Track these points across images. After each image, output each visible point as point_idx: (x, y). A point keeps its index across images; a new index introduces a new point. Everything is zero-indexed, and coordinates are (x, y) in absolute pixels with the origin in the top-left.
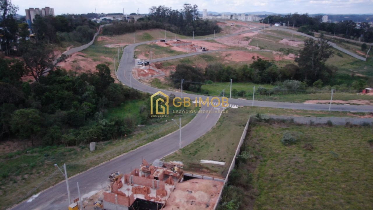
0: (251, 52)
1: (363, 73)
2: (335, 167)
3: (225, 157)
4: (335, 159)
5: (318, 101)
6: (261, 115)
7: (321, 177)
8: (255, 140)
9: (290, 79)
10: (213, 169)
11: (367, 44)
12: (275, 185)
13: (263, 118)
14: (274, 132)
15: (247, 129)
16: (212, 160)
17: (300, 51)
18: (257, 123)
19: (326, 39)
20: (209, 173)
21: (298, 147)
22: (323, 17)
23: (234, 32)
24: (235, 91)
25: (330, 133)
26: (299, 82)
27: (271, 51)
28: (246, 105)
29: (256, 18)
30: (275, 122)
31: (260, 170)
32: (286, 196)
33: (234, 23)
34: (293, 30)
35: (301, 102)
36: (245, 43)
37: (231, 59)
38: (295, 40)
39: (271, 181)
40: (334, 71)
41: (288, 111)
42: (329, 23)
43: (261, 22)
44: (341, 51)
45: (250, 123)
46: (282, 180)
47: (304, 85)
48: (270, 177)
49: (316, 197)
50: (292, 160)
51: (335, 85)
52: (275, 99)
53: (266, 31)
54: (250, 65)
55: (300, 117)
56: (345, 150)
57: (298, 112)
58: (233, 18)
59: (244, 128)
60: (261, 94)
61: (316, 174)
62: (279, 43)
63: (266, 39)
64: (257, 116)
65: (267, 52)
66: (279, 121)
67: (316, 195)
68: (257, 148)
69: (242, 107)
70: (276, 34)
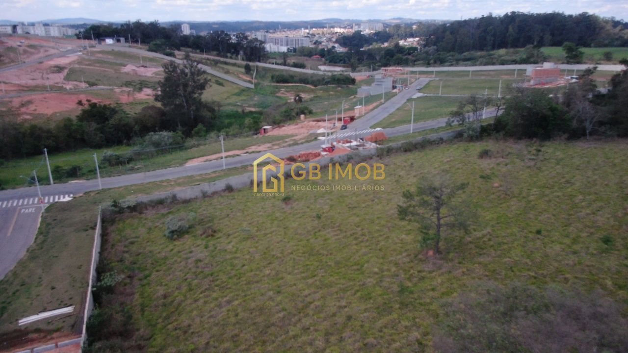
0: (73, 94)
1: (254, 106)
2: (251, 250)
3: (70, 297)
4: (248, 238)
5: (205, 158)
6: (120, 201)
7: (237, 270)
8: (120, 247)
9: (155, 131)
10: (51, 327)
11: (251, 64)
12: (173, 310)
13: (125, 205)
14: (150, 224)
15: (100, 232)
16: (45, 310)
17: (159, 83)
18: (116, 217)
19: (195, 61)
20: (45, 337)
21: (193, 236)
22: (182, 26)
23: (28, 57)
24: (59, 169)
25: (233, 202)
26: (171, 134)
27: (111, 87)
28: (88, 190)
29: (67, 31)
30: (148, 207)
31: (142, 294)
32: (194, 319)
33: (24, 41)
34: (141, 48)
35: (181, 164)
36: (57, 79)
37: (35, 110)
38: (148, 66)
39: (165, 305)
40: (216, 108)
41: (165, 184)
42: (193, 36)
43: (78, 37)
44: (220, 78)
45: (103, 221)
46: (182, 298)
47: (179, 136)
48: (163, 300)
49: (236, 302)
50: (190, 261)
51: (223, 129)
52: (138, 169)
53: (93, 53)
54: (78, 116)
55: (184, 188)
56: (258, 221)
57: (180, 181)
58: (19, 30)
59: (95, 233)
60: (111, 165)
61: (229, 268)
62: (120, 73)
63: (96, 68)
64: (113, 206)
65: (103, 89)
66: (153, 204)
67: (237, 299)
68: (128, 260)
69: (81, 195)
70: (112, 57)
